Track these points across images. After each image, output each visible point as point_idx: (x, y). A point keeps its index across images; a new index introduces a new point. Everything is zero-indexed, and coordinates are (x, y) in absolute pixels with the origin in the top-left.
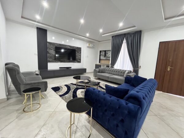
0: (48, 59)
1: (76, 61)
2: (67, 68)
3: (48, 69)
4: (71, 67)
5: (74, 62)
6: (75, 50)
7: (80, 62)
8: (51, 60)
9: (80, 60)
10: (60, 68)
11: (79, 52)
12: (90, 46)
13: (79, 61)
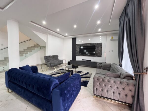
0: (76, 54)
1: (95, 56)
2: (87, 61)
3: (76, 60)
4: (91, 60)
5: (94, 56)
6: (95, 46)
7: (101, 56)
8: (77, 54)
9: (101, 54)
10: (82, 60)
11: (100, 47)
12: (114, 38)
13: (99, 55)
